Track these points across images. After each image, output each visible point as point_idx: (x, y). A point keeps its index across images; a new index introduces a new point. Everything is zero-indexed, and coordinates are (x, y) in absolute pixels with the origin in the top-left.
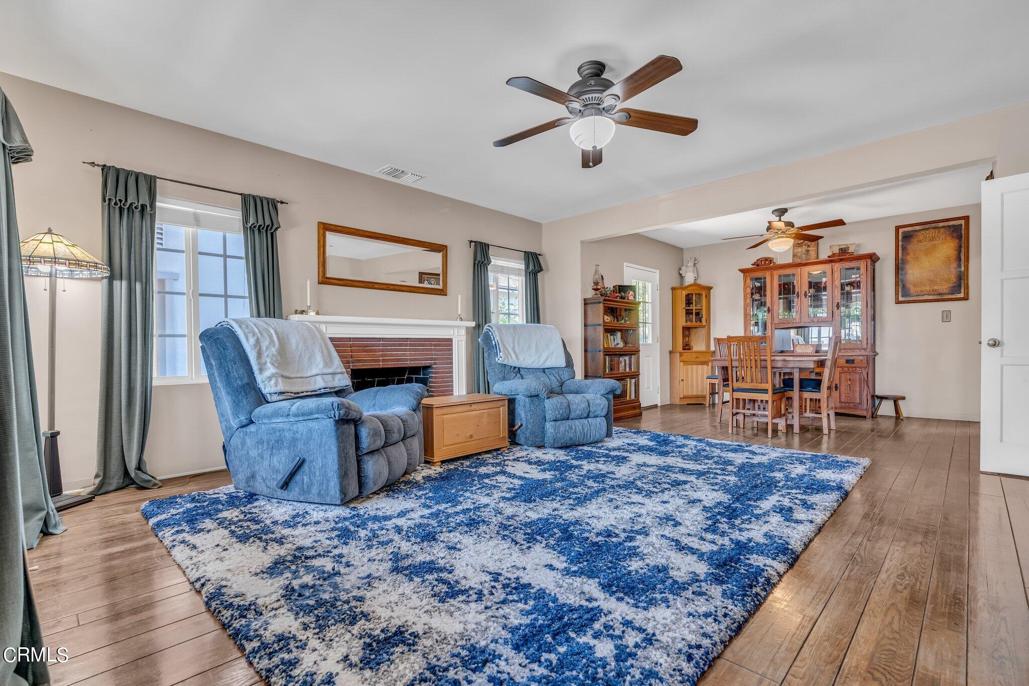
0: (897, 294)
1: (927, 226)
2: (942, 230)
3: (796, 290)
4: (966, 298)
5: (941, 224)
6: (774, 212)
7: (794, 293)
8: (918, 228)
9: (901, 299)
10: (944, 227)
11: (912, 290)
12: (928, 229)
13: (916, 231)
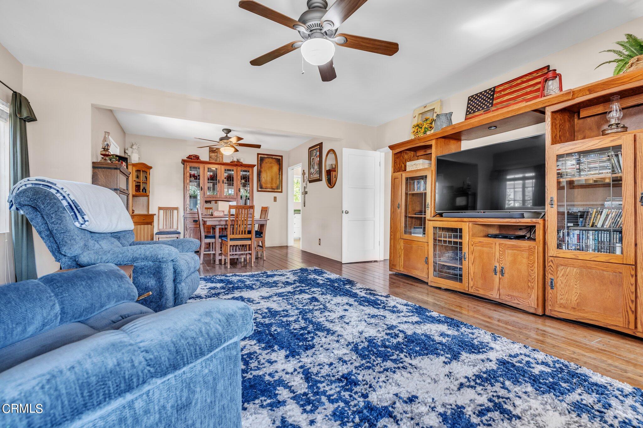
0: (257, 187)
1: (269, 156)
2: (274, 160)
3: (218, 179)
4: (281, 192)
5: (274, 157)
6: (223, 130)
7: (216, 180)
8: (266, 156)
9: (259, 189)
10: (274, 158)
11: (264, 186)
12: (269, 158)
13: (265, 158)
